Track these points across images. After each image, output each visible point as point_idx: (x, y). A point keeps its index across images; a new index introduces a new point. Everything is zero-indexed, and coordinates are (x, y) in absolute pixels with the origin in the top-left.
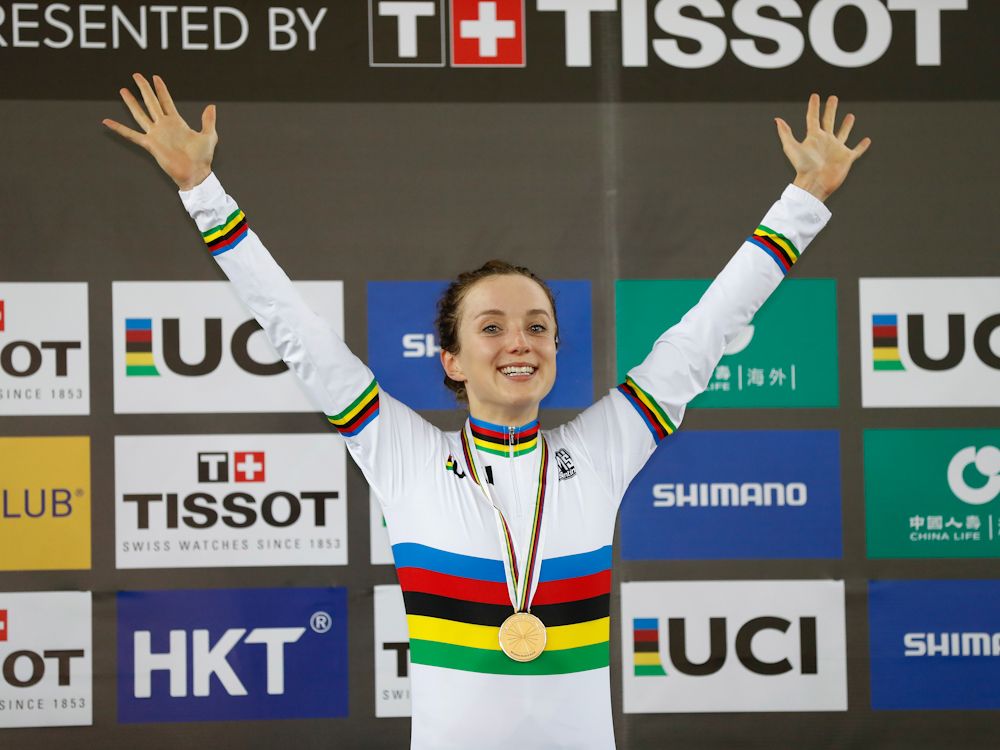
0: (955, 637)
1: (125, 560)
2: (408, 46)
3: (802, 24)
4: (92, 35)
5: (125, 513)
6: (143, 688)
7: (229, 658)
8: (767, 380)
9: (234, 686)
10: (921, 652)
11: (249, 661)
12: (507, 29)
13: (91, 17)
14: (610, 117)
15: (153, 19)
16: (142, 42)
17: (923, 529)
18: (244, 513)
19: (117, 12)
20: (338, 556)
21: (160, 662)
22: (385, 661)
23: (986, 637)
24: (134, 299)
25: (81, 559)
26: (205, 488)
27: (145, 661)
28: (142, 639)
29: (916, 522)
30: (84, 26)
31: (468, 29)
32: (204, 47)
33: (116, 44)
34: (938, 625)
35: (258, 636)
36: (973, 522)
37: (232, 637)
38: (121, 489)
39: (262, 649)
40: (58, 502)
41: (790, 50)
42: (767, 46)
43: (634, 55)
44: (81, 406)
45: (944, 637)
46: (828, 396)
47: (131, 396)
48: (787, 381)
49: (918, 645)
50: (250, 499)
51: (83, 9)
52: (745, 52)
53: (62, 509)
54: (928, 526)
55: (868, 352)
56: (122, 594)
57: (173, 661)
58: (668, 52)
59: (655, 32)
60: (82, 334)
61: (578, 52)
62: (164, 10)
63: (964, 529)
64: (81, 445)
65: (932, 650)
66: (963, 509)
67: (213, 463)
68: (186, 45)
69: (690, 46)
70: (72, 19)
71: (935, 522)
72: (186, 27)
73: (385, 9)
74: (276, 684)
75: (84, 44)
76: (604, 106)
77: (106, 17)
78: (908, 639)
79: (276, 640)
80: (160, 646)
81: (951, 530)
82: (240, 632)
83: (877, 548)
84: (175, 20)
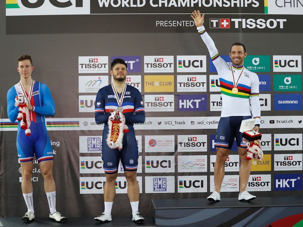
0: (285, 101)
1: (178, 91)
2: (215, 25)
3: (265, 23)
4: (174, 25)
5: (178, 85)
6: (181, 107)
7: (191, 103)
8: (261, 68)
9: (192, 107)
10: (280, 103)
11: (194, 104)
12: (227, 23)
13: (174, 22)
14: (241, 35)
15: (182, 23)
16: (181, 25)
17: (281, 88)
18: (193, 85)
19: (178, 22)
20: (206, 91)
21: (183, 104)
22: (211, 104)
23: (288, 101)
24: (180, 58)
25: (172, 90)
26: (188, 82)
27: (181, 104)
28: (180, 101)
29: (280, 87)
30: (173, 23)
31: (222, 23)
32: (189, 26)
33: (177, 26)
34: (282, 100)
35: (195, 101)
36: (287, 87)
37: (192, 101)
38: (178, 82)
39: (196, 102)
40: (170, 83)
41: (264, 26)
42: (261, 26)
43: (244, 27)
44: (173, 71)
45: (283, 101)
46: (269, 71)
47: (179, 70)
48: (264, 68)
49: (280, 102)
50: (194, 83)
51: (173, 21)
52: (258, 26)
53: (170, 84)
54: (281, 87)
55: (274, 65)
56: (178, 95)
57: (184, 104)
58: (248, 26)
59: (246, 24)
60: (173, 62)
61: (237, 26)
62: (184, 21)
63: (286, 87)
64: (173, 76)
65: (282, 103)
66: (286, 85)
67: (189, 78)
68: (186, 26)
69: (251, 26)
70: (172, 23)
71: (282, 87)
72: (186, 23)
73: (212, 21)
74: (197, 107)
75: (173, 26)
76: (240, 33)
77: (176, 22)
78: (279, 102)
79: (197, 101)
80: (183, 102)
81: (284, 88)
82: (193, 100)
83: (275, 90)
84: (185, 23)
